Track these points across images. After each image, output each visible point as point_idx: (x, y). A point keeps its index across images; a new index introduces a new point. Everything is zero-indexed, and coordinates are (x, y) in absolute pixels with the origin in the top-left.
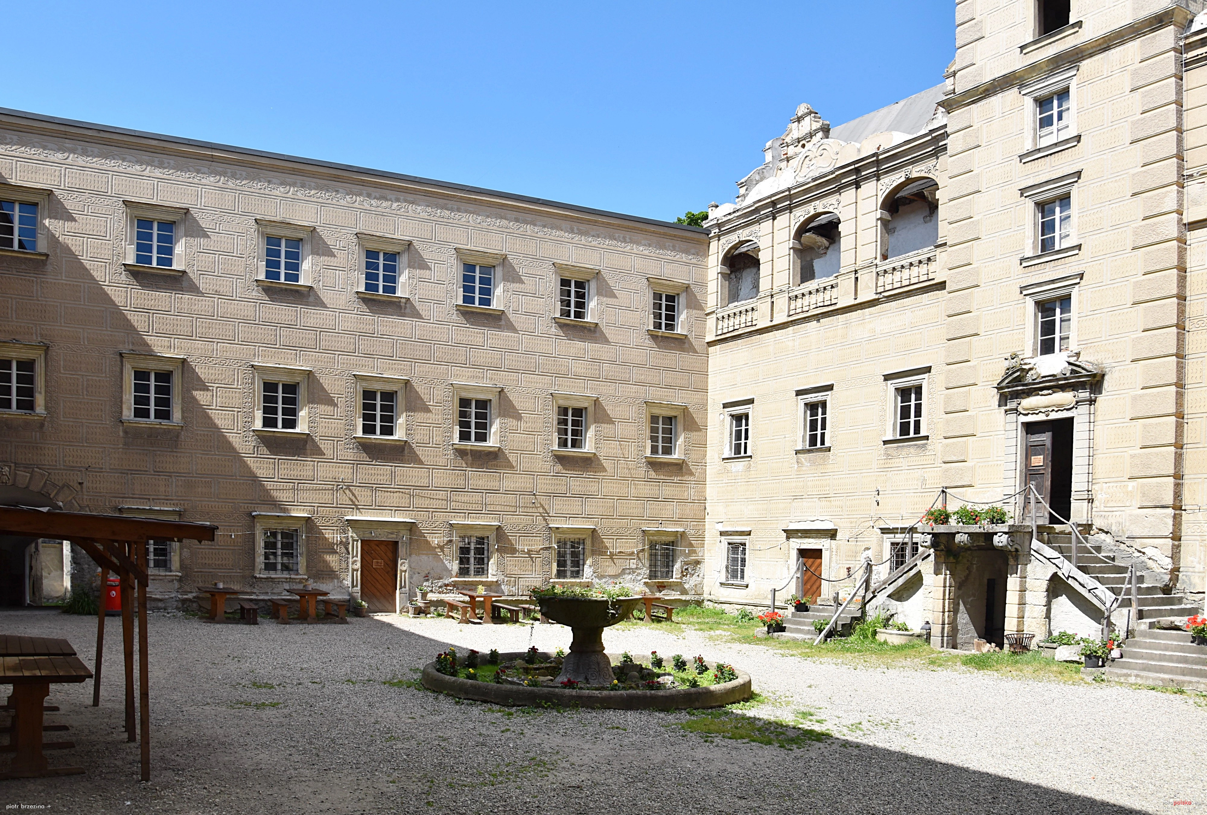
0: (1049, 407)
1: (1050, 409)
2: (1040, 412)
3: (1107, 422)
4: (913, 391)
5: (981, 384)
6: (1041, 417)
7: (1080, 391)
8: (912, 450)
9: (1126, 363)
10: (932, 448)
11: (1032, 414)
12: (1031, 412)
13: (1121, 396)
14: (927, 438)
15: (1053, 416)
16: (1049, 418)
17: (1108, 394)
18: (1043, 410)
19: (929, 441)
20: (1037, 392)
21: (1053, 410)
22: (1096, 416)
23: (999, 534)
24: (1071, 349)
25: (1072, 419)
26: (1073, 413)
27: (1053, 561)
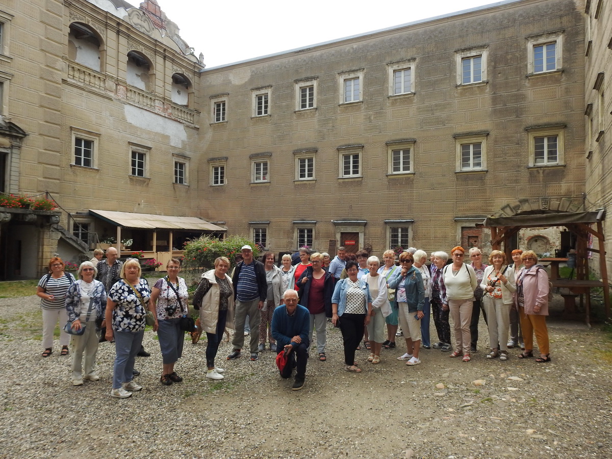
3: (26, 161)
7: (14, 140)
9: (36, 134)
13: (34, 150)
17: (26, 146)
22: (20, 156)
23: (57, 216)
24: (4, 114)
25: (6, 154)
26: (8, 151)
27: (60, 230)
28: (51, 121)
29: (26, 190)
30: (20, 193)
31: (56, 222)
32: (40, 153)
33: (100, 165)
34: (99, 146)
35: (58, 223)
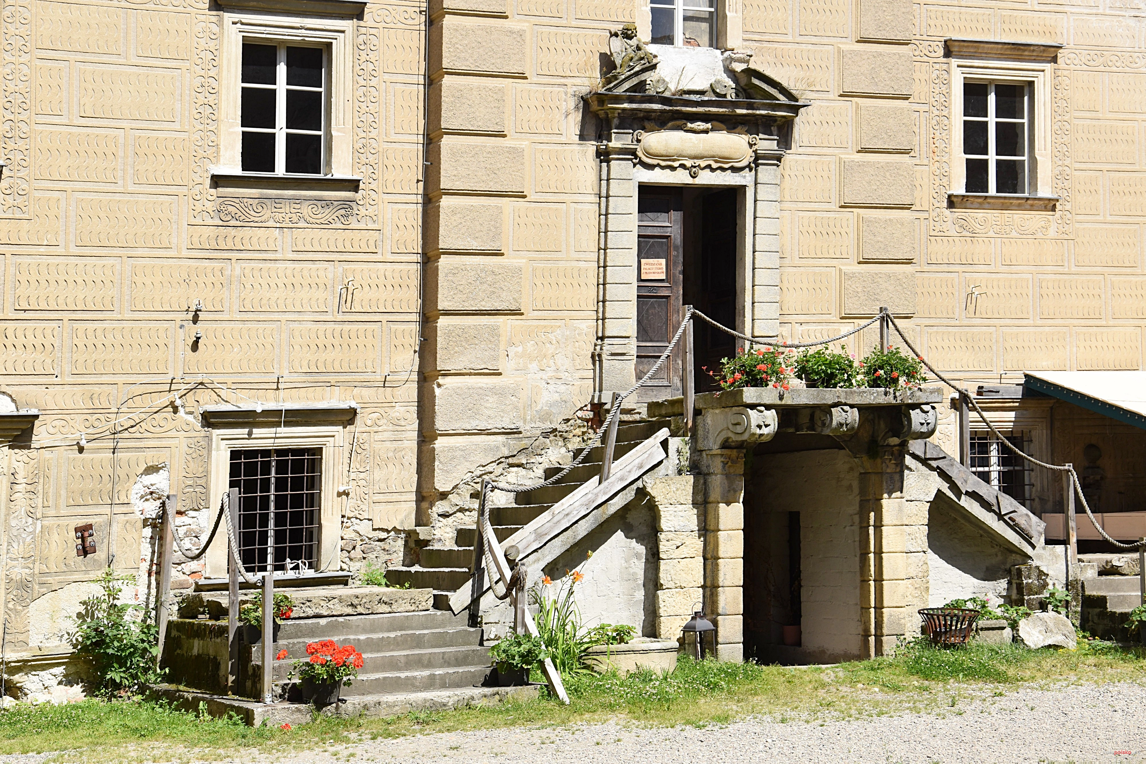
0: (701, 158)
1: (703, 164)
2: (683, 166)
3: (800, 206)
4: (282, 55)
5: (535, 79)
6: (681, 177)
7: (761, 136)
8: (306, 210)
9: (831, 96)
10: (371, 211)
11: (663, 168)
12: (663, 163)
13: (824, 159)
14: (353, 185)
15: (706, 178)
16: (698, 181)
17: (801, 150)
18: (688, 163)
19: (359, 195)
20: (679, 123)
21: (709, 166)
22: (782, 191)
23: (925, 408)
24: (729, 45)
25: (738, 192)
26: (744, 179)
27: (934, 464)
28: (879, 36)
29: (802, 319)
30: (785, 330)
31: (924, 429)
32: (844, 168)
33: (1058, 177)
34: (1054, 99)
35: (932, 433)
